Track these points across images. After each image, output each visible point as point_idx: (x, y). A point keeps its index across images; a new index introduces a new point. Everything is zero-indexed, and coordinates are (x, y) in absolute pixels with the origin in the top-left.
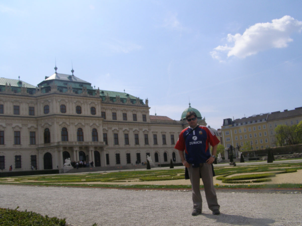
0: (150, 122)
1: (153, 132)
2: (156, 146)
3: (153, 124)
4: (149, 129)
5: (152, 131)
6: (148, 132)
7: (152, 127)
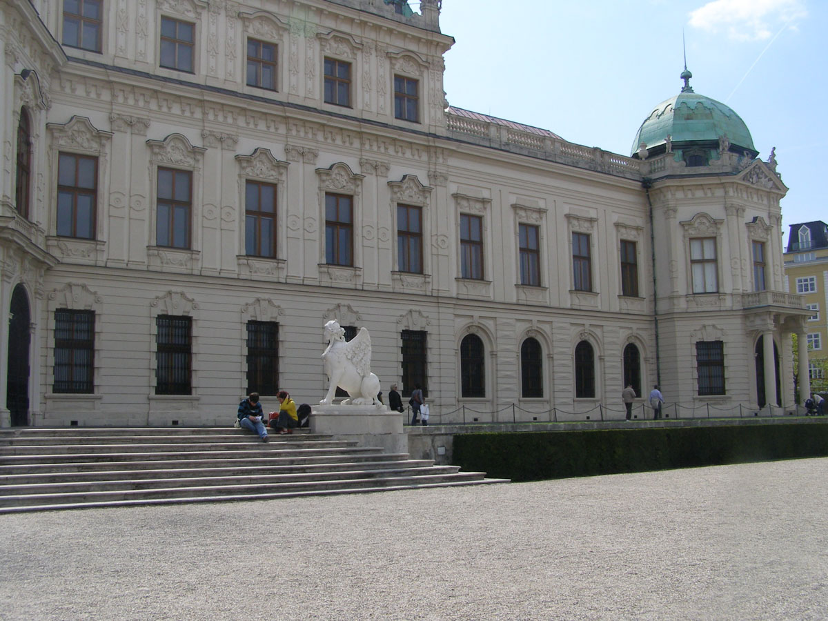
0: (442, 131)
1: (456, 196)
2: (474, 290)
3: (464, 148)
4: (433, 176)
5: (453, 189)
6: (425, 191)
7: (453, 162)
